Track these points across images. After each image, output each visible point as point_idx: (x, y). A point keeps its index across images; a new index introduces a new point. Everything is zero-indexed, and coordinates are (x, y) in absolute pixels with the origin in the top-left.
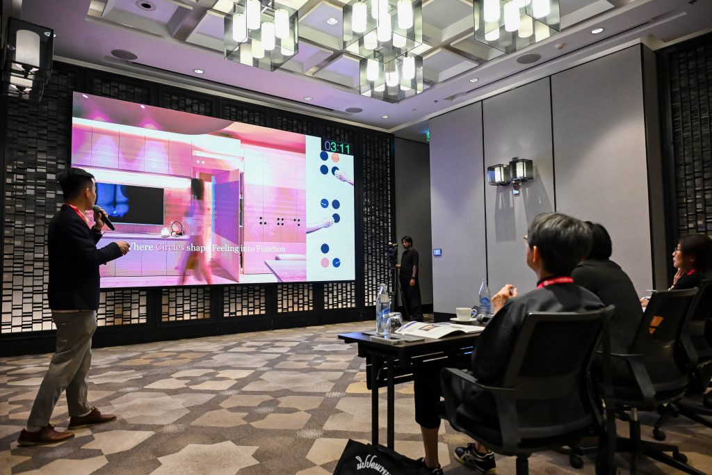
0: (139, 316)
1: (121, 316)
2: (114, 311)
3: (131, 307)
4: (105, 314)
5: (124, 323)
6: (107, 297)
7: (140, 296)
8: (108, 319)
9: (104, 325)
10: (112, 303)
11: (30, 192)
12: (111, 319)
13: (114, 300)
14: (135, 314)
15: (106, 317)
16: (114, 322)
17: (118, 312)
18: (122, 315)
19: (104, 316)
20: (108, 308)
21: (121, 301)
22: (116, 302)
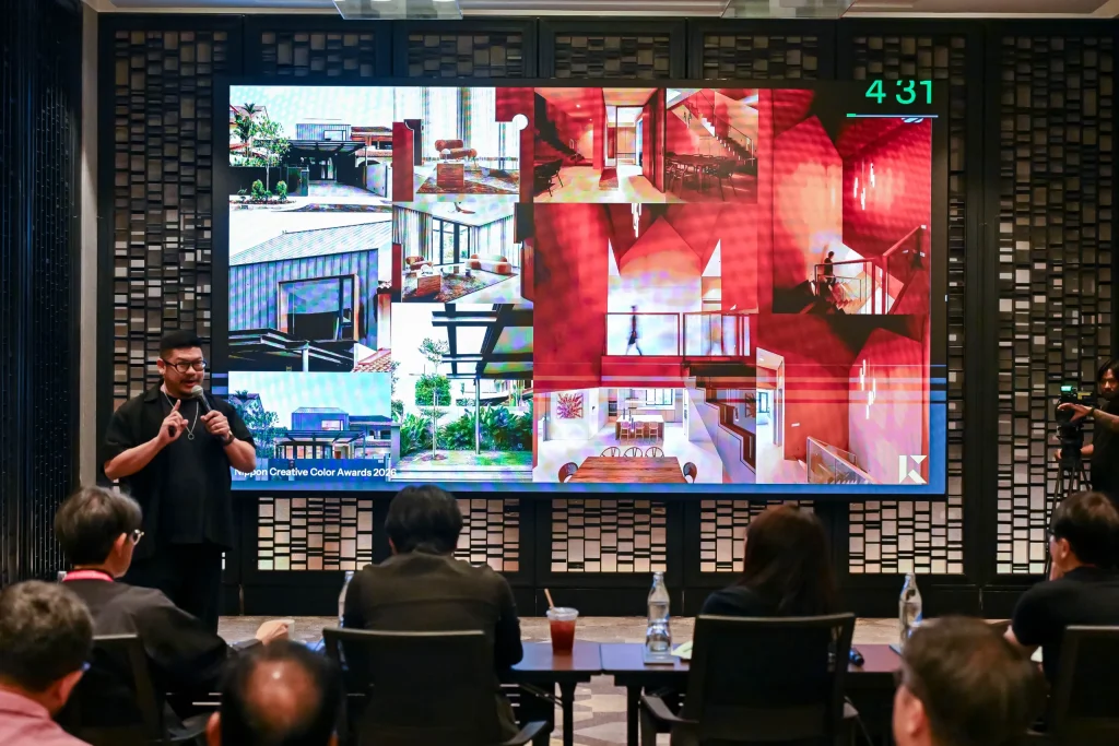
0: (358, 555)
1: (320, 552)
2: (306, 539)
3: (339, 534)
4: (290, 545)
5: (328, 567)
6: (292, 509)
7: (358, 510)
8: (295, 557)
9: (287, 568)
10: (302, 522)
11: (155, 292)
12: (301, 557)
13: (307, 517)
14: (348, 549)
15: (292, 551)
16: (305, 562)
17: (315, 541)
18: (322, 549)
19: (287, 550)
20: (297, 533)
21: (321, 520)
22: (311, 520)
